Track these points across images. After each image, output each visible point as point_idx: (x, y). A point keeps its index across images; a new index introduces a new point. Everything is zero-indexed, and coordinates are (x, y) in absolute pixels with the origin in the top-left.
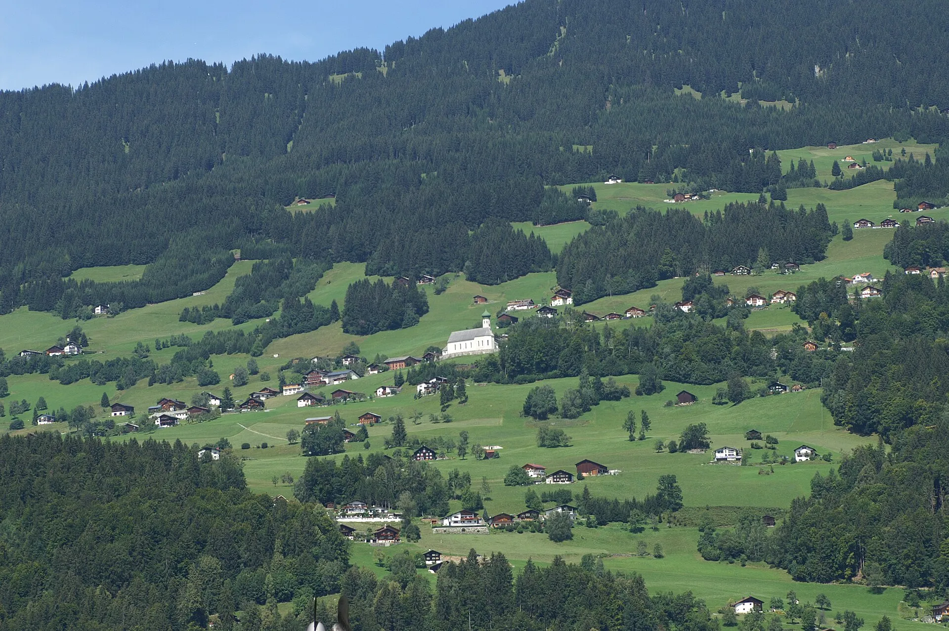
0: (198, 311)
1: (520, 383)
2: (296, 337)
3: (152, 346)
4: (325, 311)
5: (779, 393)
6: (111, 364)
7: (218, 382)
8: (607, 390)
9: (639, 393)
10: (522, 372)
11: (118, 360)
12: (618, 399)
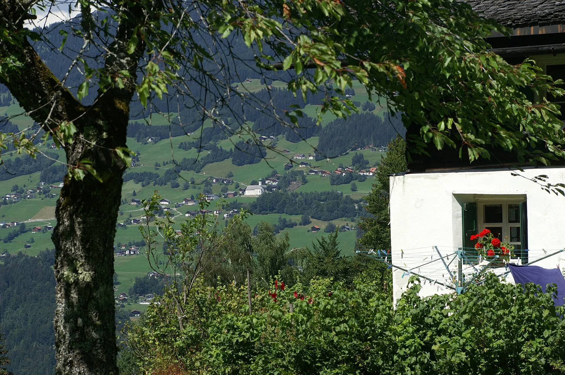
0: (186, 144)
1: (263, 214)
2: (215, 163)
3: (162, 164)
4: (227, 153)
5: (345, 231)
6: (142, 174)
7: (178, 187)
8: (288, 223)
9: (300, 225)
10: (264, 210)
11: (145, 172)
12: (292, 227)
